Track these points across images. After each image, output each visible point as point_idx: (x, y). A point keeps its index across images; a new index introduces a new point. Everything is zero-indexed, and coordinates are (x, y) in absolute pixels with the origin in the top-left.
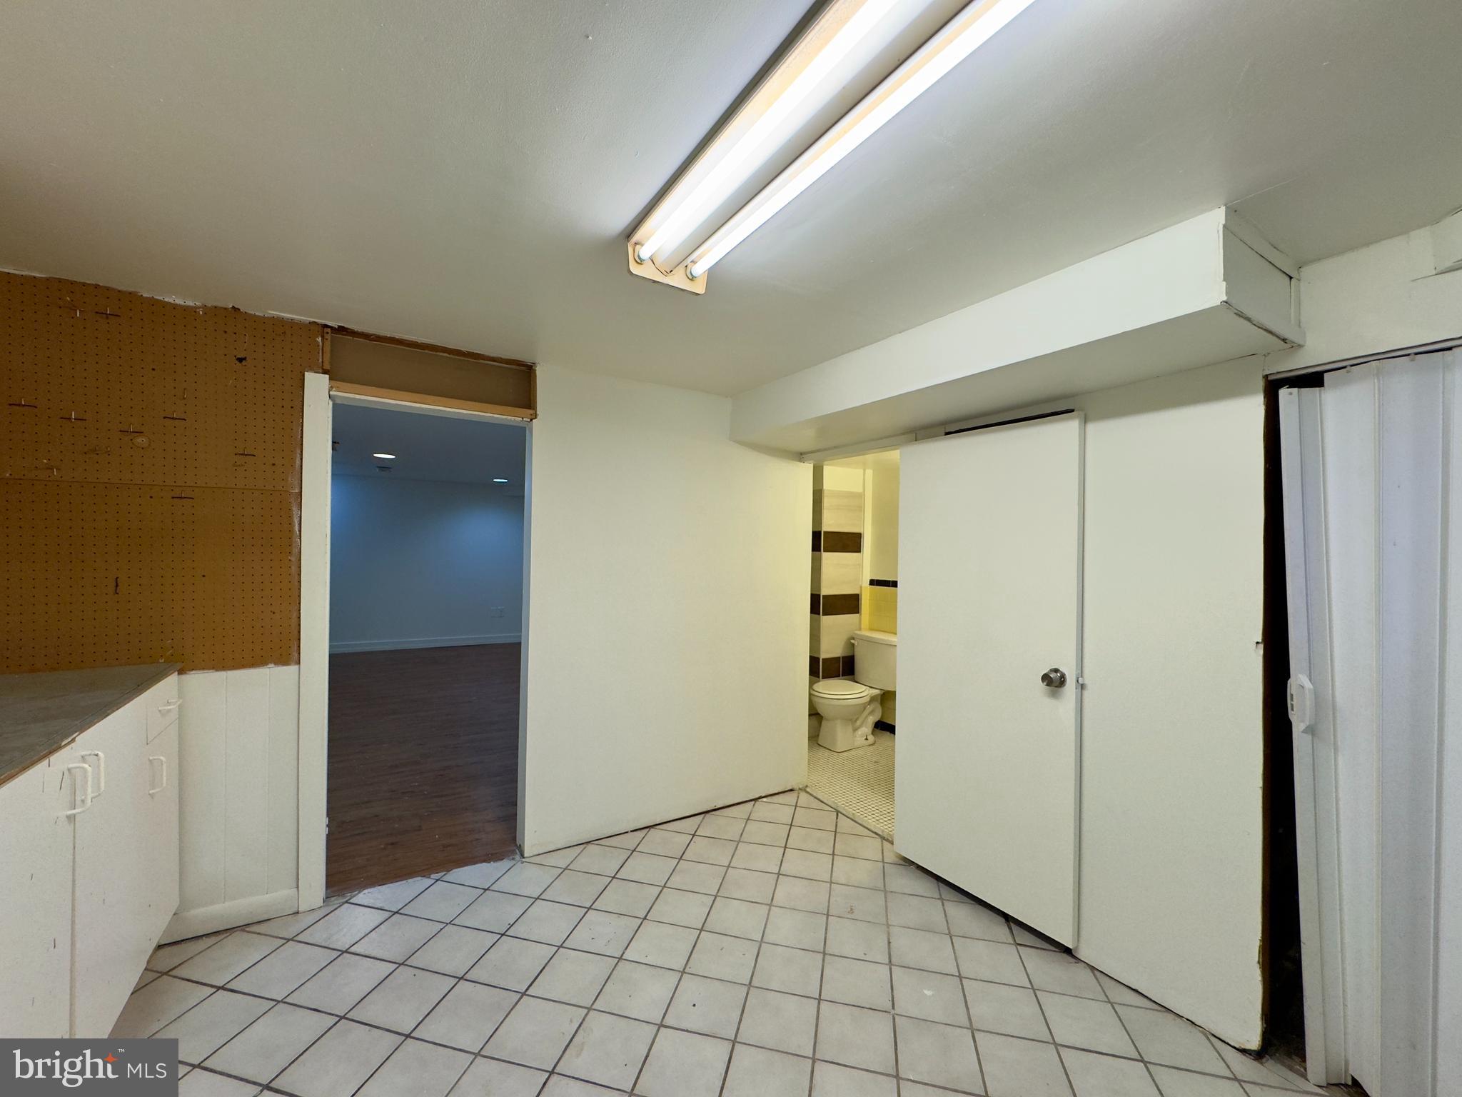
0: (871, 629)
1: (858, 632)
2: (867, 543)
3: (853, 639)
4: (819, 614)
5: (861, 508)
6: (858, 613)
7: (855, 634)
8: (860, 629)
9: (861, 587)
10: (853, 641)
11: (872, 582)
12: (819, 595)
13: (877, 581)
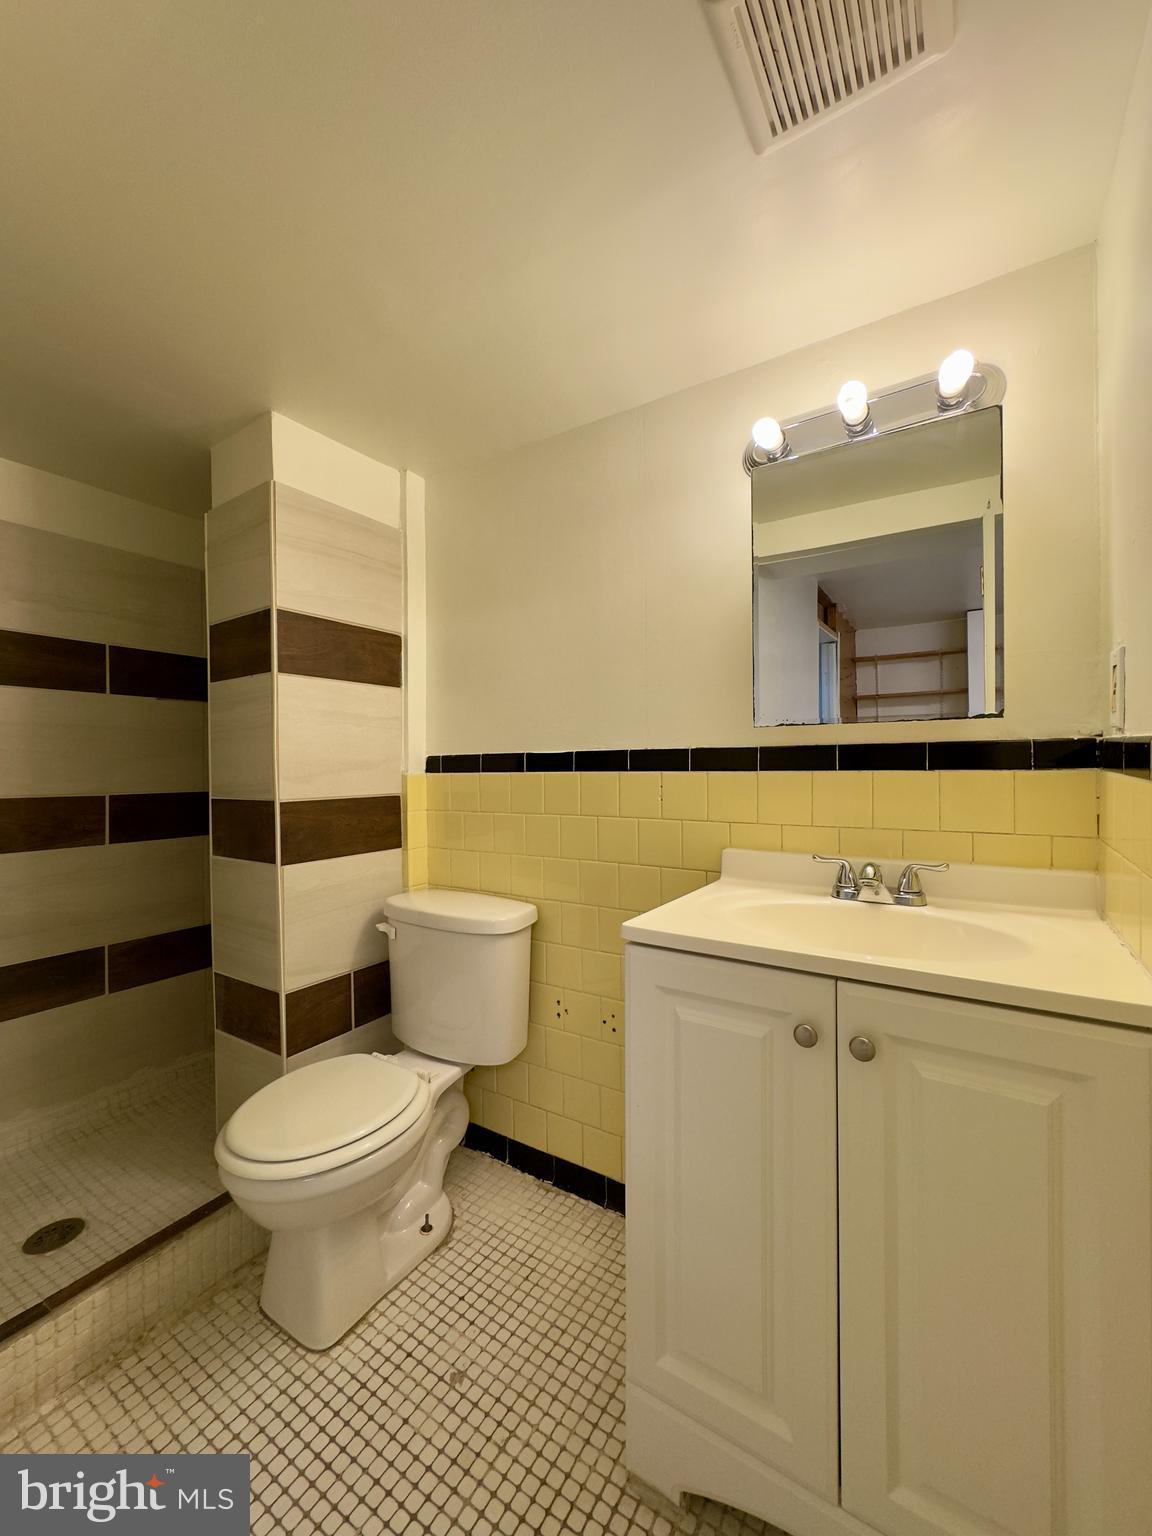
0: (435, 885)
1: (398, 901)
2: (417, 661)
3: (384, 919)
4: (273, 861)
5: (397, 570)
6: (400, 846)
7: (389, 906)
8: (405, 889)
9: (404, 778)
10: (382, 927)
11: (434, 765)
12: (271, 804)
13: (446, 759)
